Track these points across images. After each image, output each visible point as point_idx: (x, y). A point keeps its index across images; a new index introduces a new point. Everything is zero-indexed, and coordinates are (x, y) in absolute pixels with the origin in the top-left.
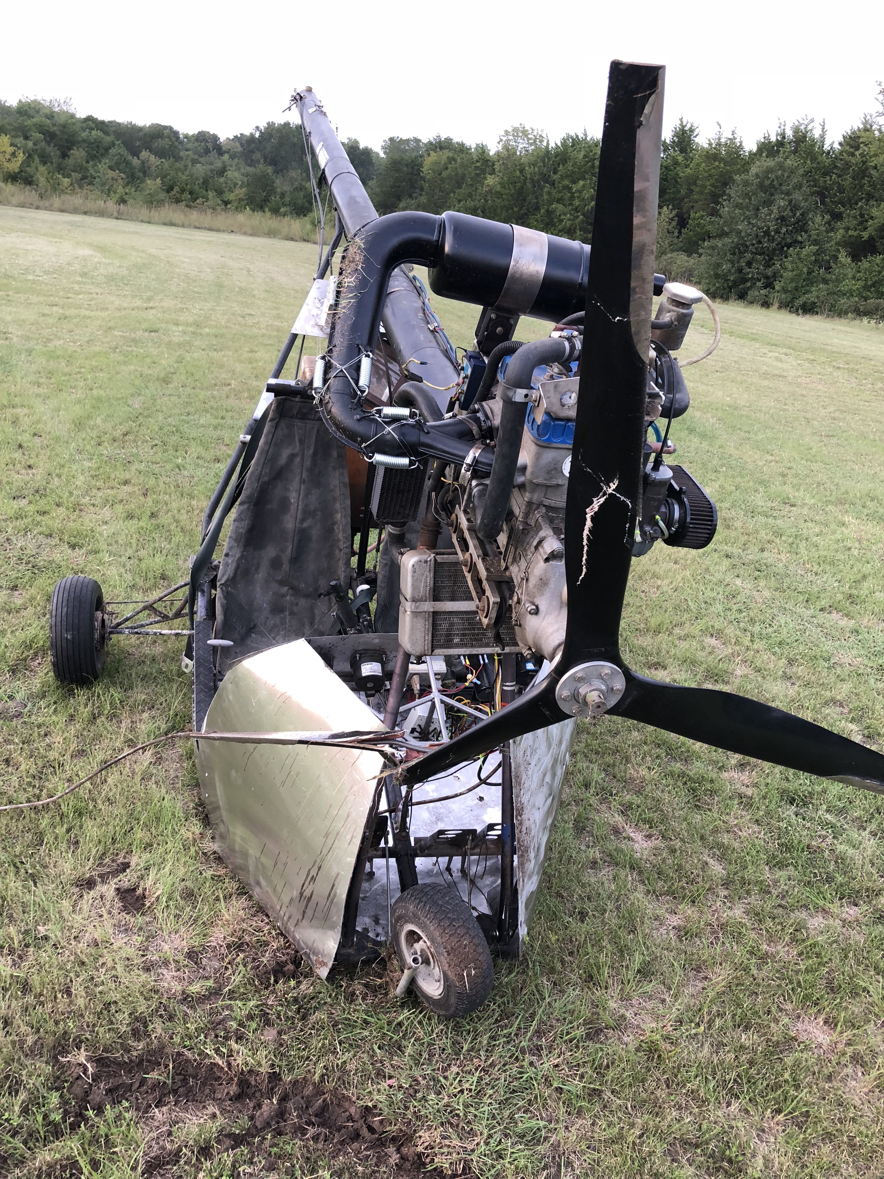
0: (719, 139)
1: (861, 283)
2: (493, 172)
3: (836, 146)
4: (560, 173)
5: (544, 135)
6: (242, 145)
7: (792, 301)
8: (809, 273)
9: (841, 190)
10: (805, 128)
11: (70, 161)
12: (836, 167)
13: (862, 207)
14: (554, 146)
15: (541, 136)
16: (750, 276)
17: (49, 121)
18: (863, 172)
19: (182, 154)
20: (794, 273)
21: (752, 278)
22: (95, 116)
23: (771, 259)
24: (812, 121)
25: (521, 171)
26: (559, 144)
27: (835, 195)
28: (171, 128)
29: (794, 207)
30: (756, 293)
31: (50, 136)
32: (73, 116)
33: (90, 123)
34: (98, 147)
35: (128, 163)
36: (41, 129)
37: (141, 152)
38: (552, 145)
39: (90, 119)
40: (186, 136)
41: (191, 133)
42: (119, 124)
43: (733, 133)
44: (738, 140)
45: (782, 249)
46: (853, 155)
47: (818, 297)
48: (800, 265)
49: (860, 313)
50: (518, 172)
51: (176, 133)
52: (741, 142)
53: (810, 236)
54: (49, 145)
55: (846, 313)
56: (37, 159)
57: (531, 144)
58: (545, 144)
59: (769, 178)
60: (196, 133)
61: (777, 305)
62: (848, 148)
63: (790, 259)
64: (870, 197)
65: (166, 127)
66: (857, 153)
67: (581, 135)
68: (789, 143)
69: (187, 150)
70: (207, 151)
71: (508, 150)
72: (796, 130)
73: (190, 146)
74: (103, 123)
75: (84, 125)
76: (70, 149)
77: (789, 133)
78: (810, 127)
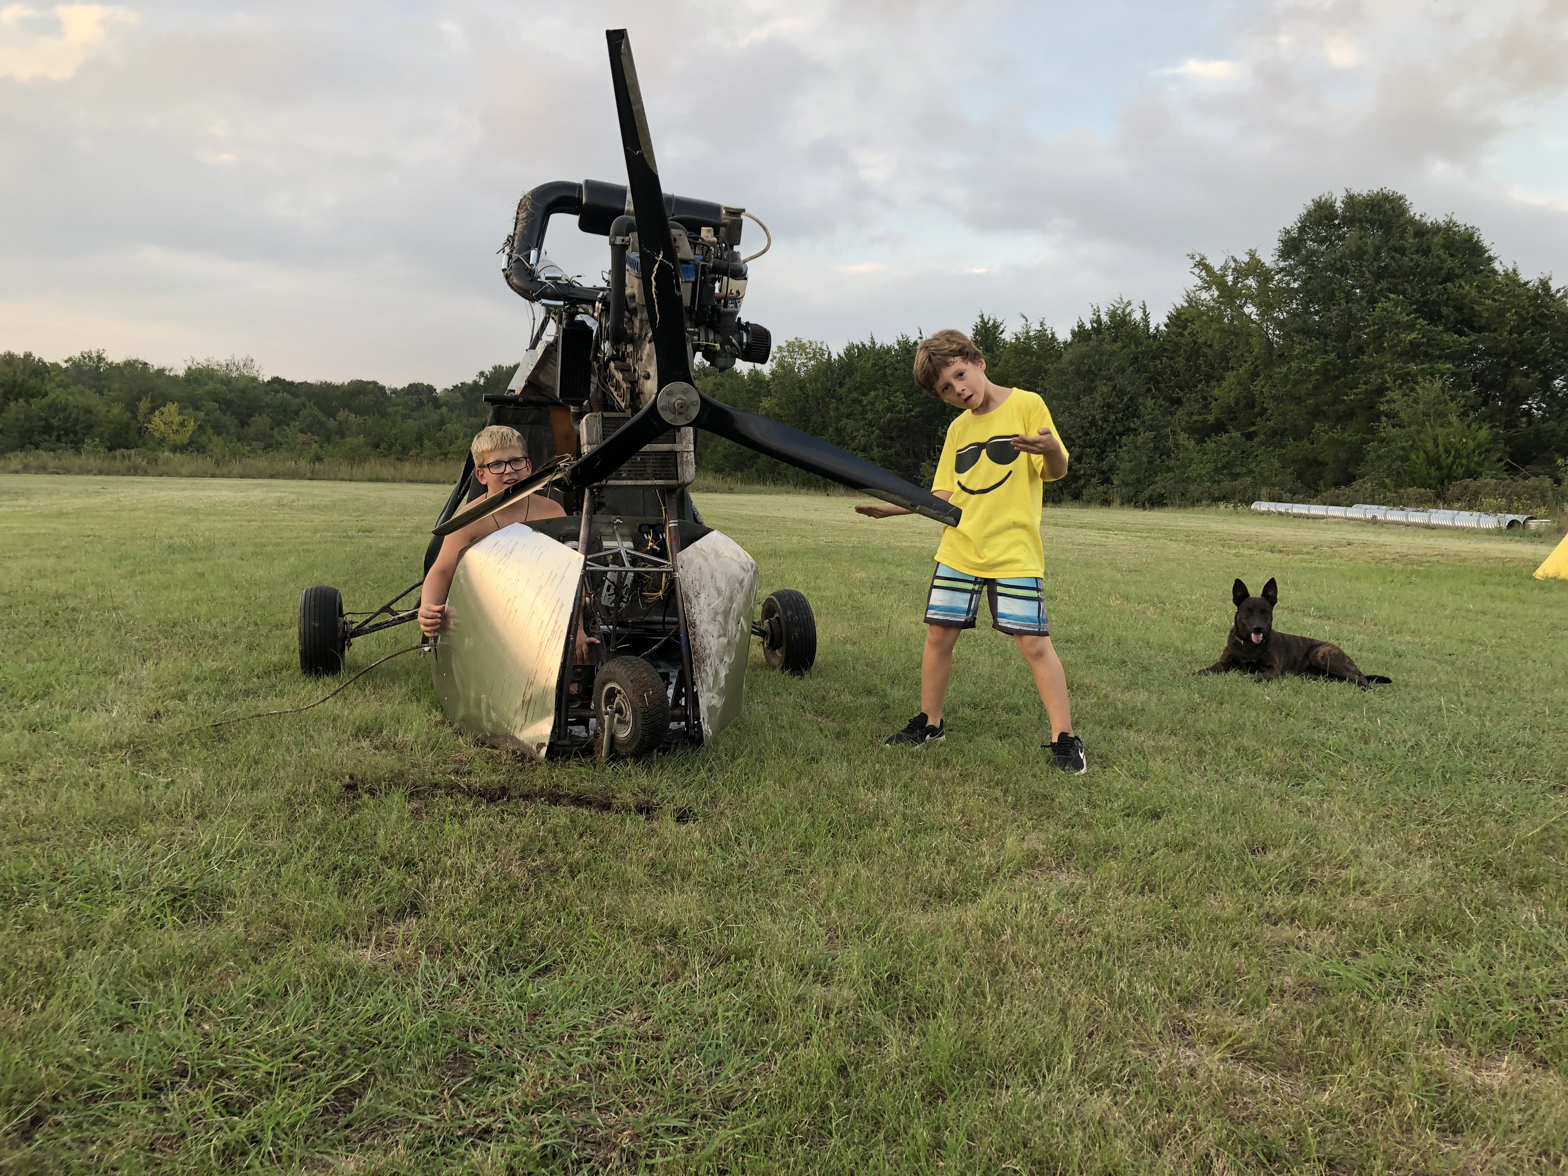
0: (1028, 332)
1: (1210, 467)
2: (768, 394)
3: (1162, 328)
4: (847, 386)
5: (825, 348)
6: (463, 395)
7: (1136, 495)
8: (1150, 462)
9: (1176, 374)
10: (1123, 312)
11: (251, 431)
12: (1166, 350)
13: (1202, 390)
14: (837, 358)
15: (820, 349)
16: (1082, 472)
17: (224, 387)
18: (1195, 352)
19: (390, 410)
20: (1132, 463)
21: (1085, 474)
22: (282, 377)
23: (1103, 452)
24: (1129, 303)
25: (801, 389)
26: (842, 355)
27: (1171, 380)
28: (375, 383)
29: (1120, 392)
30: (1092, 491)
31: (226, 405)
32: (255, 379)
33: (276, 386)
34: (285, 411)
35: (322, 424)
36: (215, 397)
37: (338, 411)
38: (835, 356)
39: (276, 380)
40: (394, 391)
41: (399, 387)
42: (311, 385)
43: (1042, 324)
44: (1049, 332)
45: (1114, 439)
46: (1182, 335)
47: (1164, 487)
48: (1137, 454)
49: (1216, 500)
50: (797, 391)
51: (382, 388)
52: (1053, 334)
53: (1144, 422)
54: (225, 414)
55: (1199, 500)
56: (210, 431)
57: (810, 359)
58: (826, 356)
59: (1085, 364)
60: (406, 385)
61: (1118, 501)
62: (1175, 329)
63: (1125, 448)
64: (1209, 378)
65: (368, 383)
66: (1186, 333)
67: (868, 344)
68: (1108, 329)
69: (395, 405)
70: (420, 404)
71: (783, 367)
72: (1113, 315)
73: (399, 400)
74: (292, 384)
75: (269, 388)
76: (250, 416)
77: (1105, 318)
78: (1127, 311)
